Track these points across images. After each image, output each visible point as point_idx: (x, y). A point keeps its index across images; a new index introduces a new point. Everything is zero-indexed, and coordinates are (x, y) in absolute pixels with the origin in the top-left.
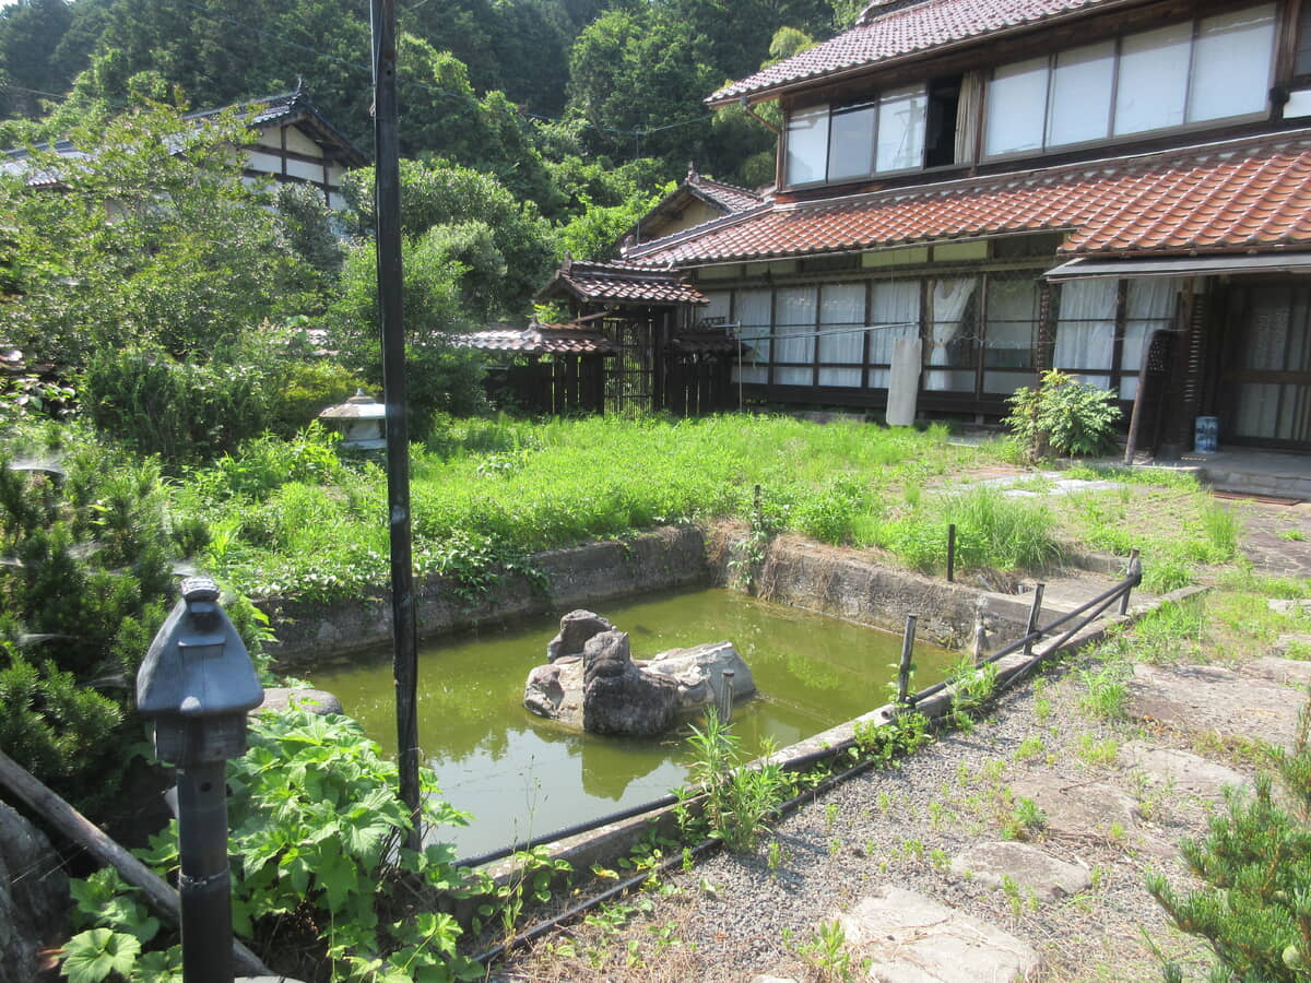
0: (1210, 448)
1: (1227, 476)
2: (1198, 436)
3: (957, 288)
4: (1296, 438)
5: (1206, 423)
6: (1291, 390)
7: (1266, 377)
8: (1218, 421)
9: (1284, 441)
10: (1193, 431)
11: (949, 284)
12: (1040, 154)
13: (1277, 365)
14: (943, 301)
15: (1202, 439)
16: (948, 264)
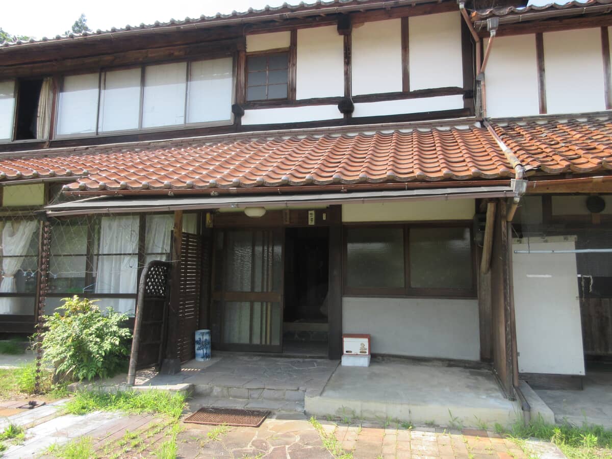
0: (205, 356)
1: (212, 389)
2: (197, 346)
3: (21, 228)
4: (264, 343)
5: (202, 335)
6: (257, 306)
7: (242, 297)
8: (211, 334)
9: (257, 346)
10: (193, 342)
11: (16, 225)
12: (94, 136)
13: (247, 288)
14: (9, 238)
15: (199, 349)
16: (14, 209)
